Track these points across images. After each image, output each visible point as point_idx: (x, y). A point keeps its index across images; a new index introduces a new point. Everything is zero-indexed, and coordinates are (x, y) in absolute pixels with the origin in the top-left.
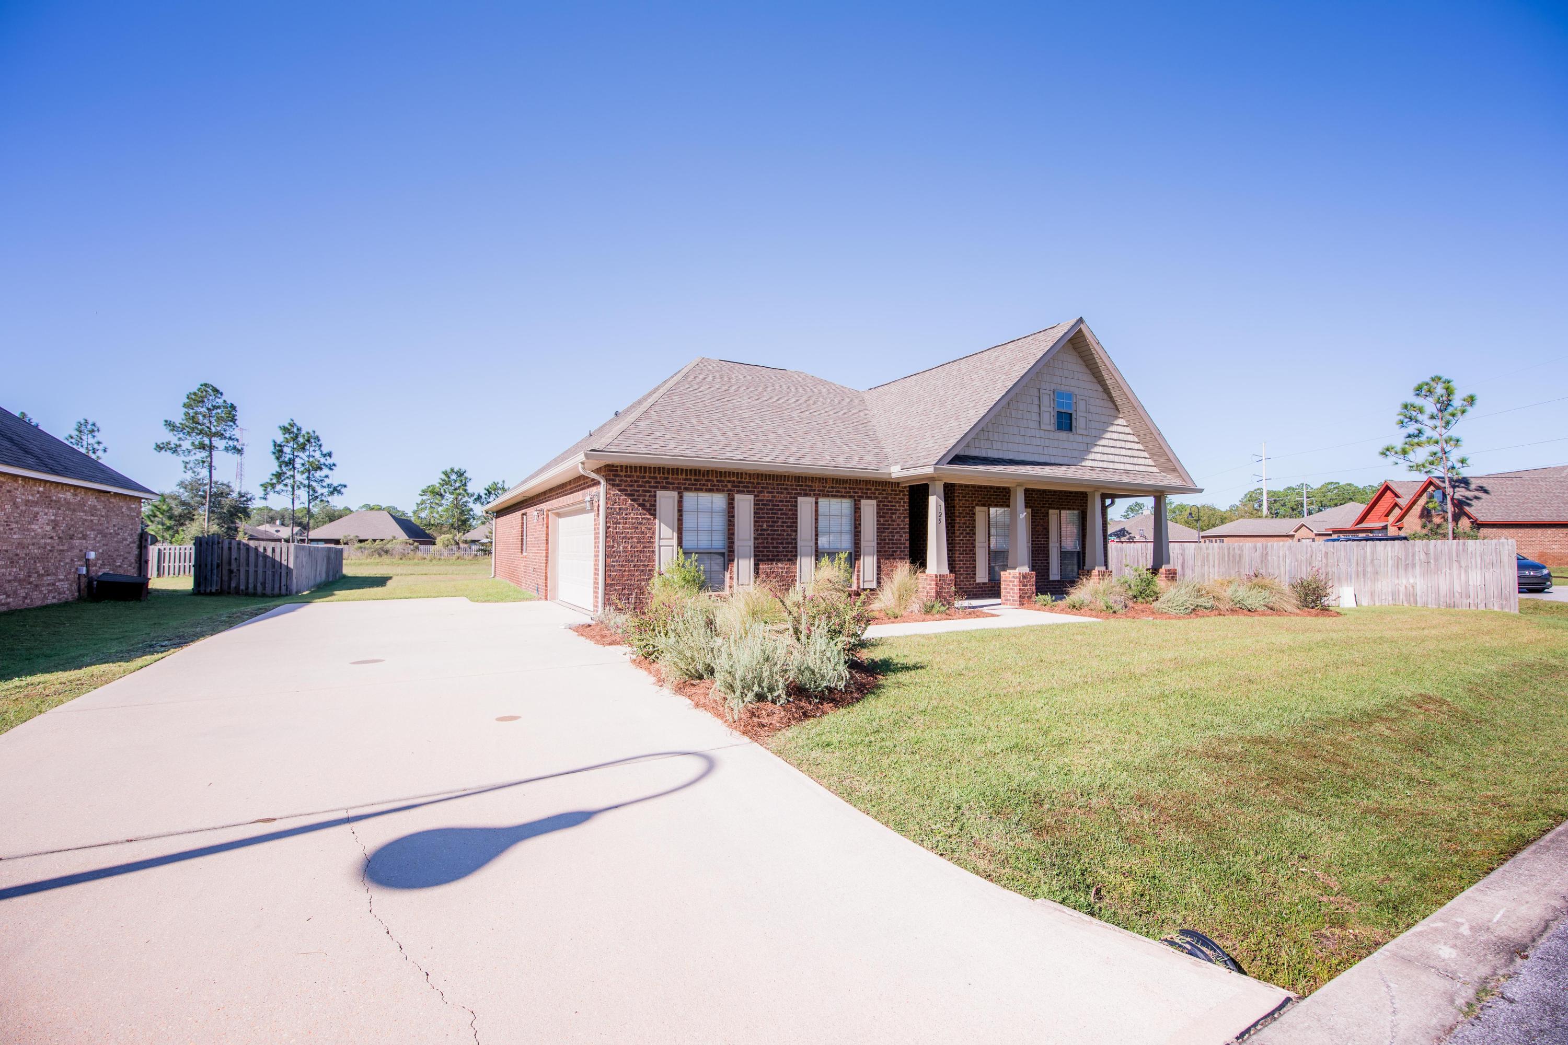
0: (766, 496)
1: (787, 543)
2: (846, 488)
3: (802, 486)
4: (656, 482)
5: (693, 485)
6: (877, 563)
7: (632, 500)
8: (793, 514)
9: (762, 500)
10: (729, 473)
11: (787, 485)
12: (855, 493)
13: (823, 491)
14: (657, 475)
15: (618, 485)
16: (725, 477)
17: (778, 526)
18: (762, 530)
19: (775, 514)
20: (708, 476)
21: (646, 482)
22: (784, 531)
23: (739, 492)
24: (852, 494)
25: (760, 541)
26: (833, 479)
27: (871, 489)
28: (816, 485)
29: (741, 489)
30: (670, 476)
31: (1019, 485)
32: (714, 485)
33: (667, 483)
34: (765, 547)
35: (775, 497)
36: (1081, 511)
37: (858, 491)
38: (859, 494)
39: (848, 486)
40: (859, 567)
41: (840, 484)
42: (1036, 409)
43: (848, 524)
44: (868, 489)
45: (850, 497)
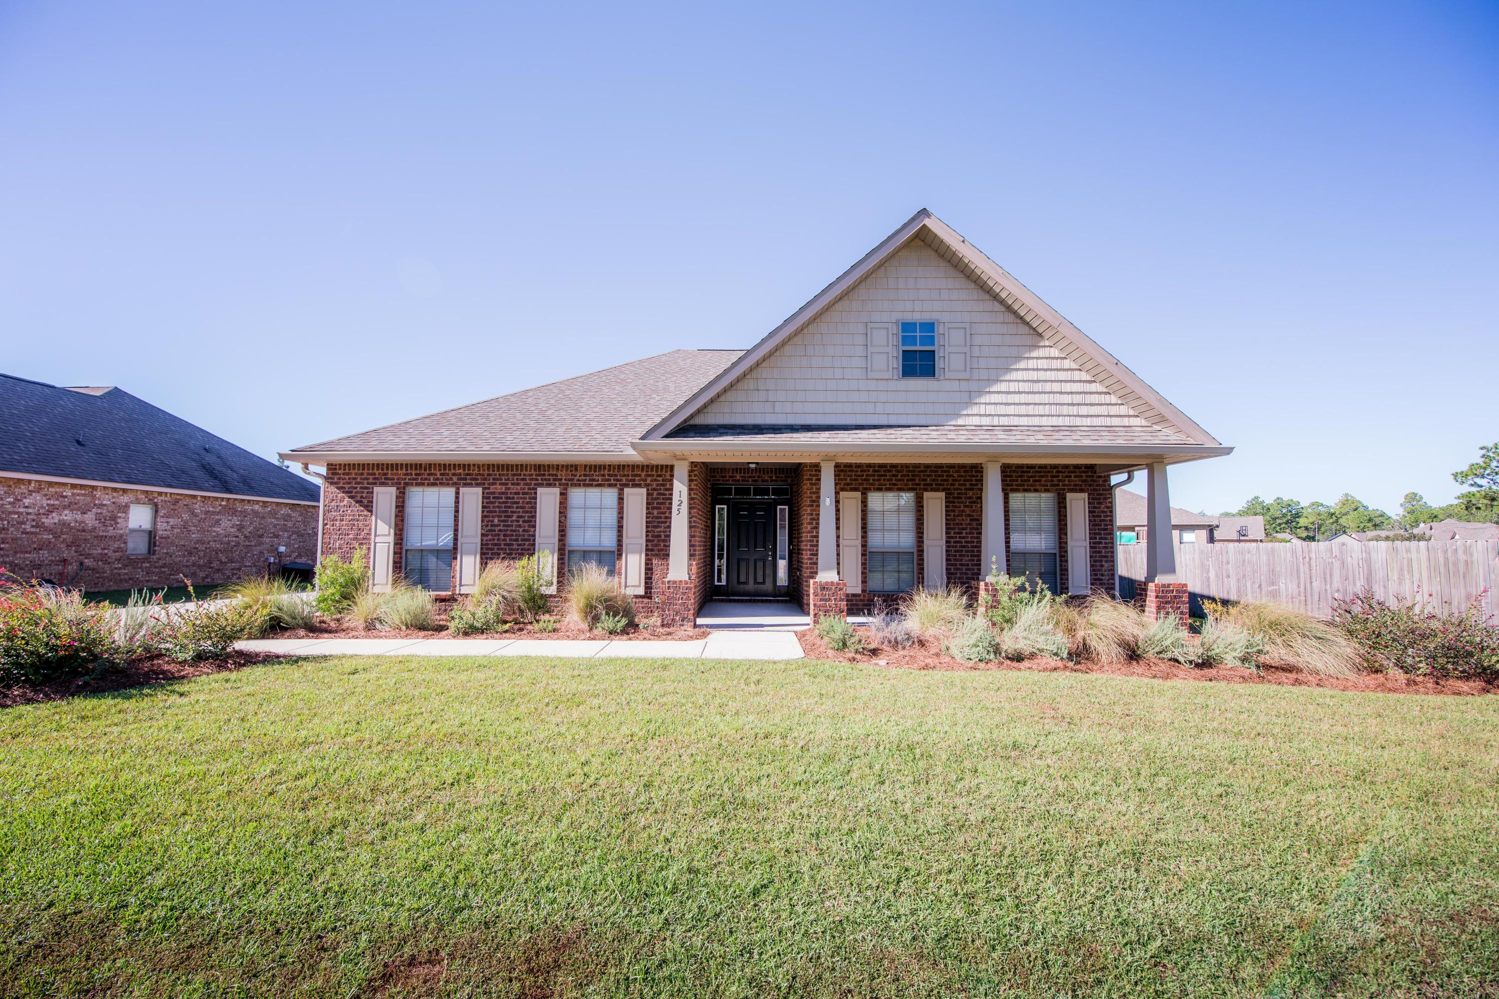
0: (498, 488)
1: (523, 540)
2: (603, 475)
3: (544, 475)
4: (374, 479)
5: (414, 479)
6: (646, 564)
7: (350, 497)
8: (532, 507)
9: (493, 493)
10: (455, 465)
11: (525, 475)
12: (617, 480)
13: (573, 480)
14: (375, 471)
15: (336, 483)
16: (450, 469)
17: (512, 521)
18: (492, 526)
19: (509, 507)
20: (430, 470)
21: (364, 479)
22: (520, 526)
23: (465, 485)
24: (612, 482)
25: (490, 537)
26: (586, 466)
27: (640, 476)
28: (562, 474)
29: (468, 481)
30: (390, 472)
32: (438, 479)
33: (386, 479)
34: (496, 545)
35: (509, 489)
36: (1056, 495)
37: (624, 479)
38: (624, 482)
39: (606, 472)
40: (620, 569)
41: (595, 471)
42: (860, 351)
43: (611, 517)
44: (636, 475)
45: (610, 485)
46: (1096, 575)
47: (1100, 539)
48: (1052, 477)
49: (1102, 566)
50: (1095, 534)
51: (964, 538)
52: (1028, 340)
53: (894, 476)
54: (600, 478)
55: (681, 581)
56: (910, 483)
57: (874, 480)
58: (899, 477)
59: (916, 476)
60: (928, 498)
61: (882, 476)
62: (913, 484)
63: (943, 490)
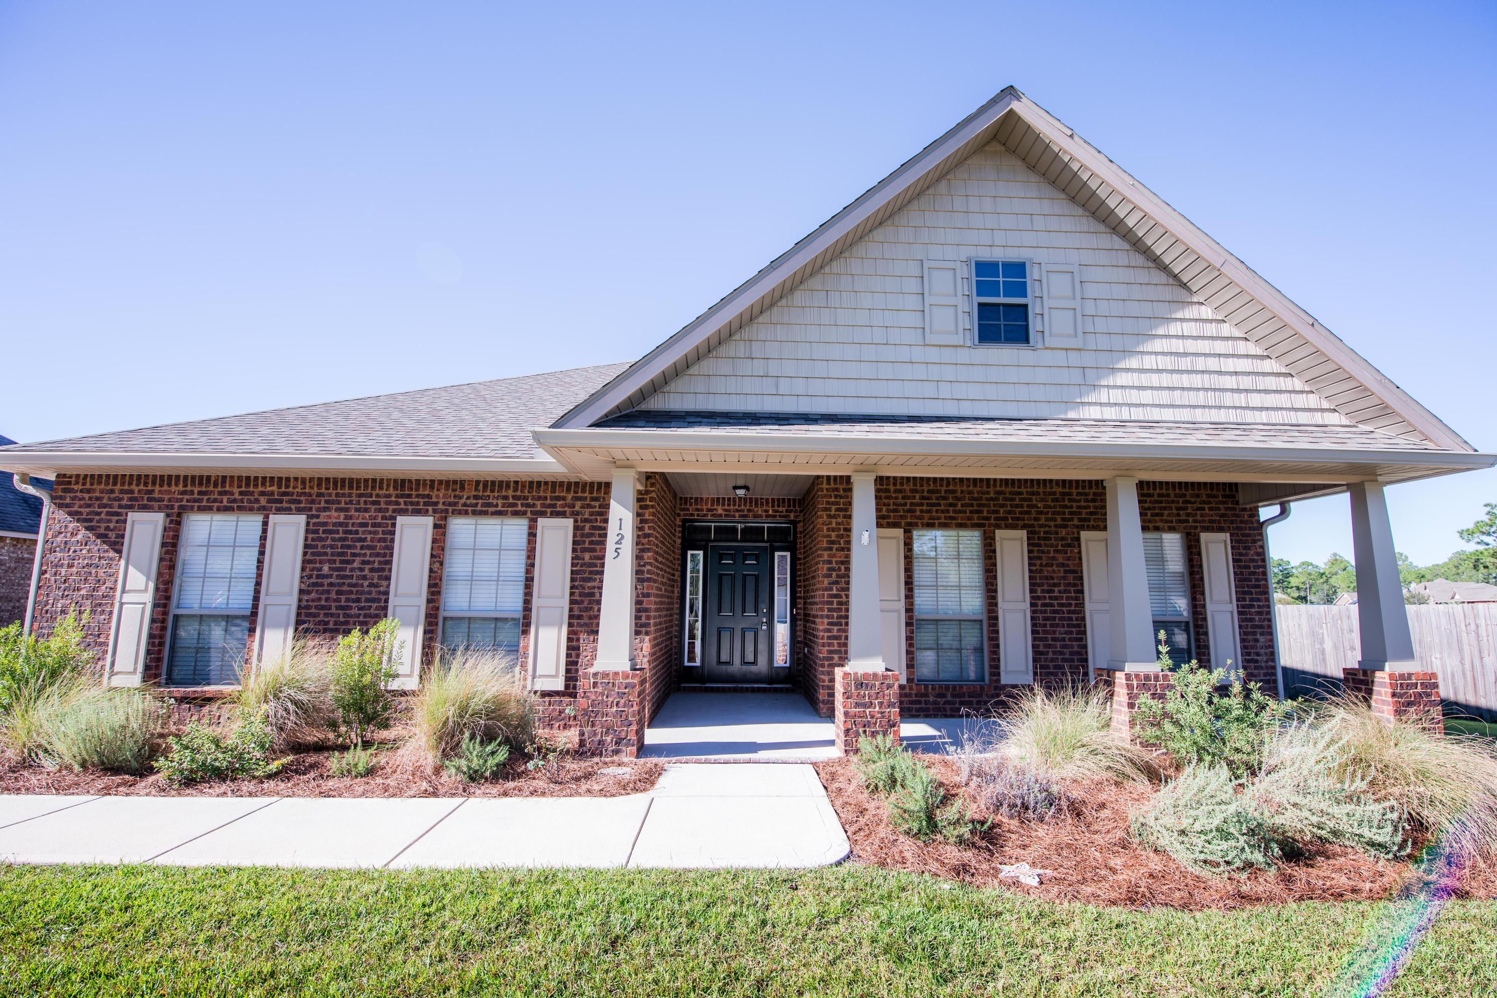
0: (334, 516)
1: (367, 600)
2: (506, 498)
3: (410, 496)
4: (130, 499)
5: (195, 501)
6: (569, 640)
7: (87, 528)
8: (387, 547)
9: (325, 524)
10: (264, 478)
11: (378, 496)
12: (528, 506)
13: (455, 504)
14: (134, 487)
15: (67, 506)
16: (256, 486)
17: (352, 570)
18: (318, 577)
19: (349, 547)
20: (223, 486)
21: (115, 499)
22: (364, 578)
23: (279, 511)
24: (519, 508)
25: (313, 595)
26: (478, 482)
27: (564, 499)
28: (439, 496)
29: (285, 505)
30: (157, 488)
31: (863, 469)
32: (235, 501)
33: (149, 500)
34: (323, 607)
35: (351, 517)
36: (1184, 535)
37: (538, 503)
38: (539, 508)
39: (510, 493)
40: (526, 647)
41: (492, 491)
42: (913, 302)
43: (516, 565)
44: (558, 498)
45: (516, 514)
46: (1249, 654)
47: (1252, 600)
48: (1178, 509)
49: (1257, 640)
50: (1244, 593)
51: (1056, 598)
52: (1168, 293)
53: (951, 505)
54: (500, 502)
55: (616, 674)
56: (976, 516)
57: (921, 511)
58: (959, 507)
59: (984, 505)
60: (1001, 539)
61: (934, 505)
62: (979, 518)
63: (1023, 527)
